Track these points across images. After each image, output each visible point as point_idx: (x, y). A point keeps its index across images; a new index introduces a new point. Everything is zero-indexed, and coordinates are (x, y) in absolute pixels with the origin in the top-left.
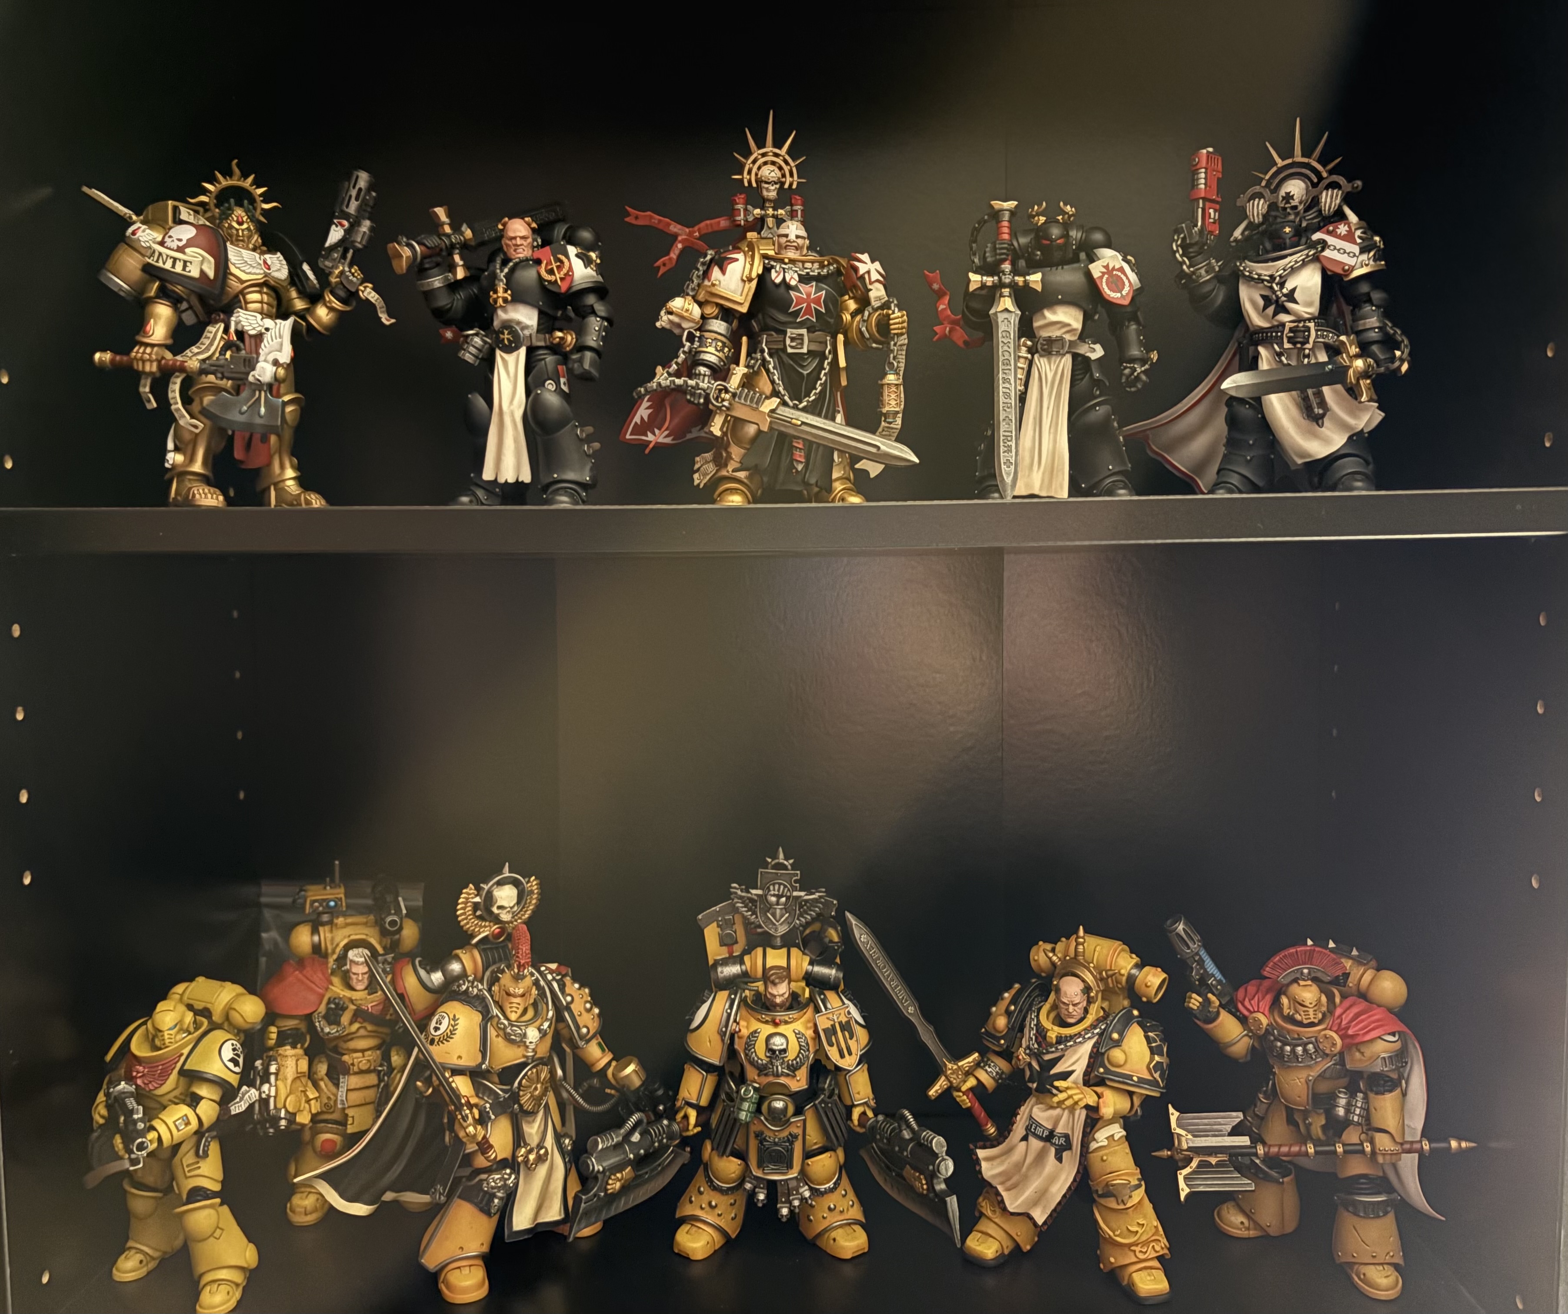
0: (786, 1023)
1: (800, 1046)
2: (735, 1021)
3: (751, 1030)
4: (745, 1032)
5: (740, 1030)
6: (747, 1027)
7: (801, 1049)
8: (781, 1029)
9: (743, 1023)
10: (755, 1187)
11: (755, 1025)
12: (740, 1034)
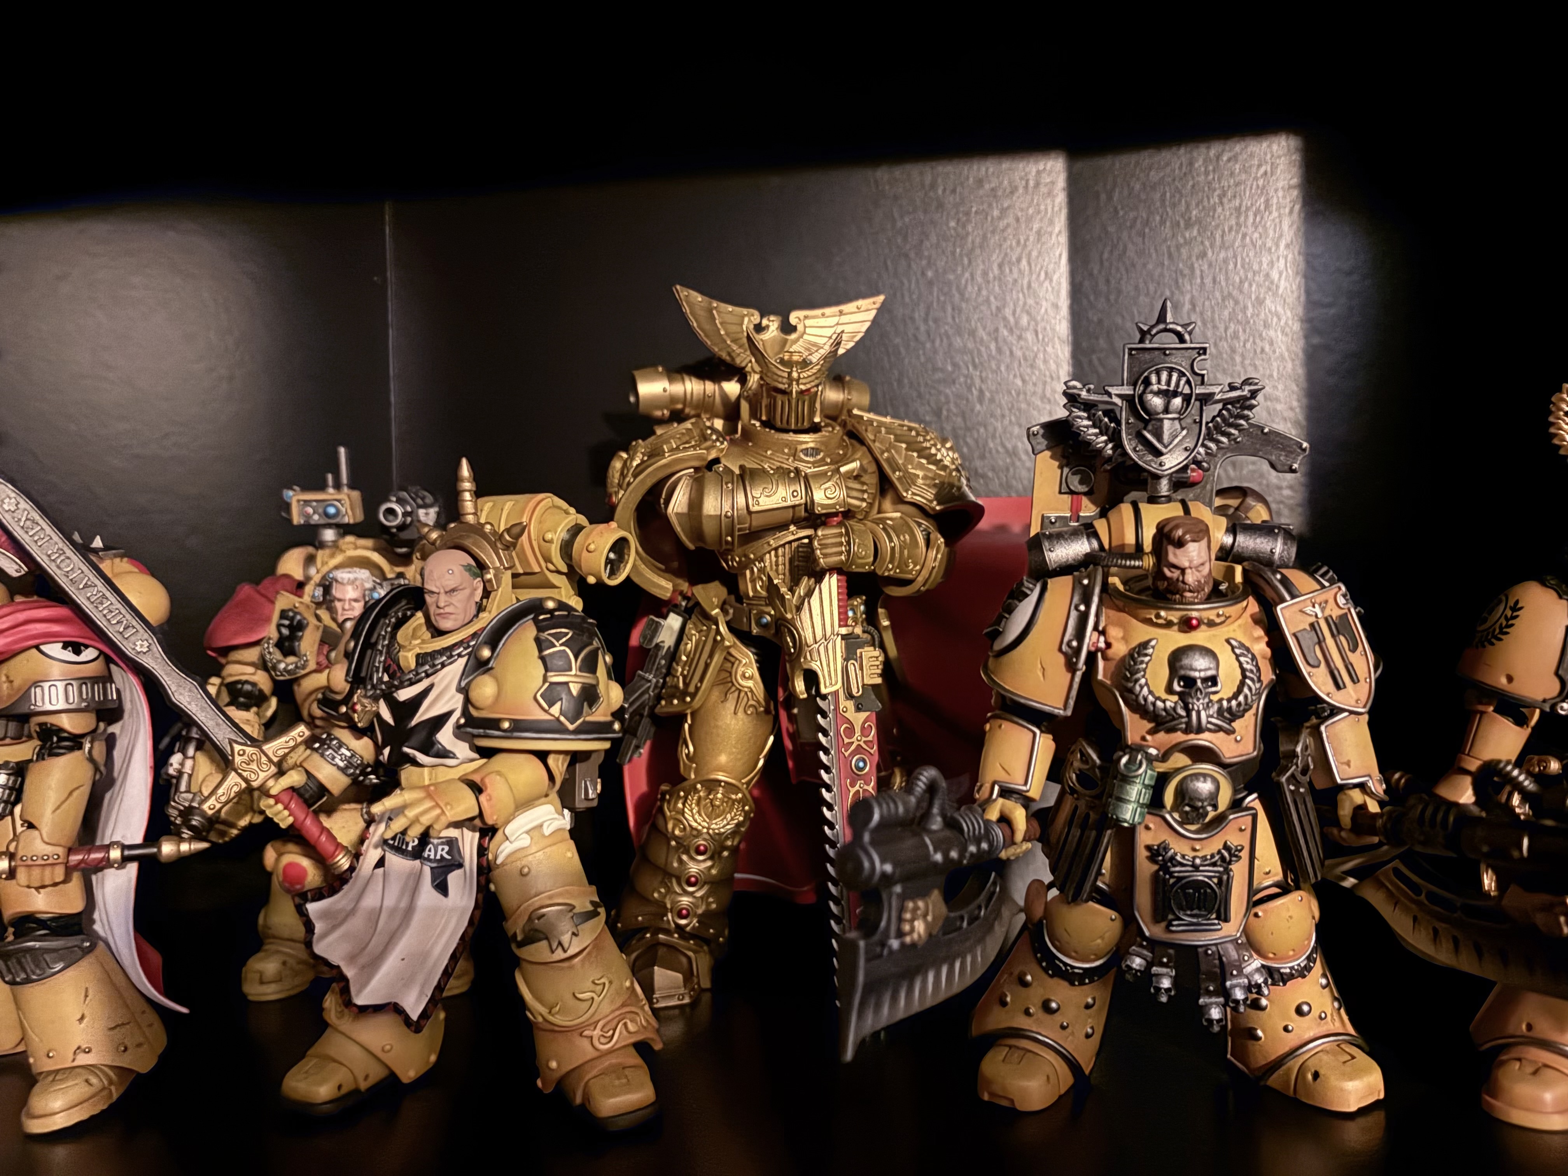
0: (1211, 624)
1: (1243, 670)
2: (1096, 628)
3: (1134, 644)
4: (1120, 649)
5: (1108, 645)
6: (1125, 639)
7: (1244, 677)
8: (1199, 637)
9: (1114, 633)
10: (1150, 965)
11: (1141, 632)
12: (1110, 652)
